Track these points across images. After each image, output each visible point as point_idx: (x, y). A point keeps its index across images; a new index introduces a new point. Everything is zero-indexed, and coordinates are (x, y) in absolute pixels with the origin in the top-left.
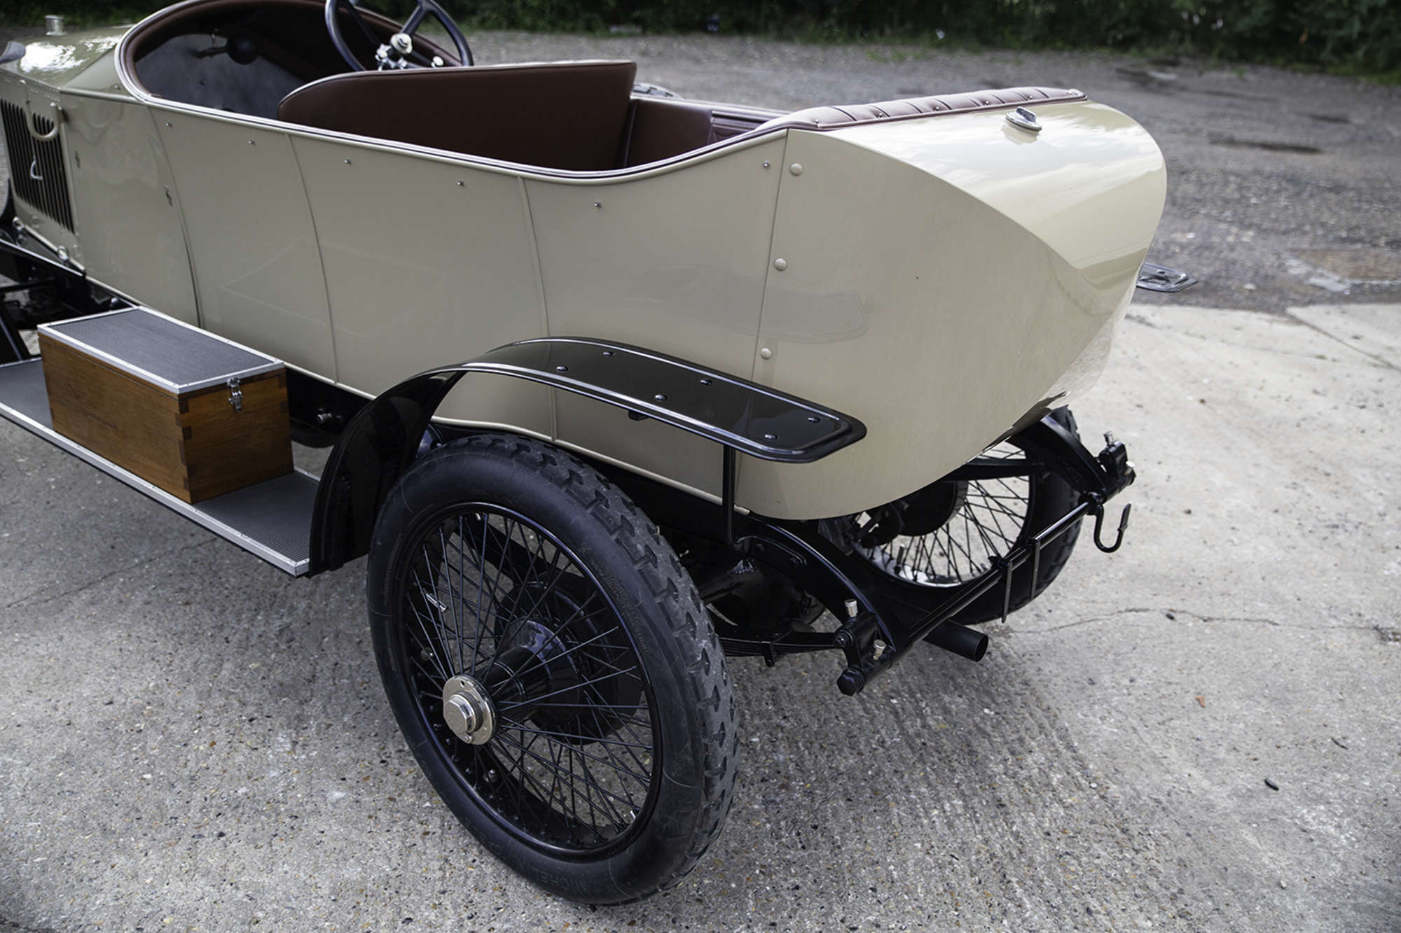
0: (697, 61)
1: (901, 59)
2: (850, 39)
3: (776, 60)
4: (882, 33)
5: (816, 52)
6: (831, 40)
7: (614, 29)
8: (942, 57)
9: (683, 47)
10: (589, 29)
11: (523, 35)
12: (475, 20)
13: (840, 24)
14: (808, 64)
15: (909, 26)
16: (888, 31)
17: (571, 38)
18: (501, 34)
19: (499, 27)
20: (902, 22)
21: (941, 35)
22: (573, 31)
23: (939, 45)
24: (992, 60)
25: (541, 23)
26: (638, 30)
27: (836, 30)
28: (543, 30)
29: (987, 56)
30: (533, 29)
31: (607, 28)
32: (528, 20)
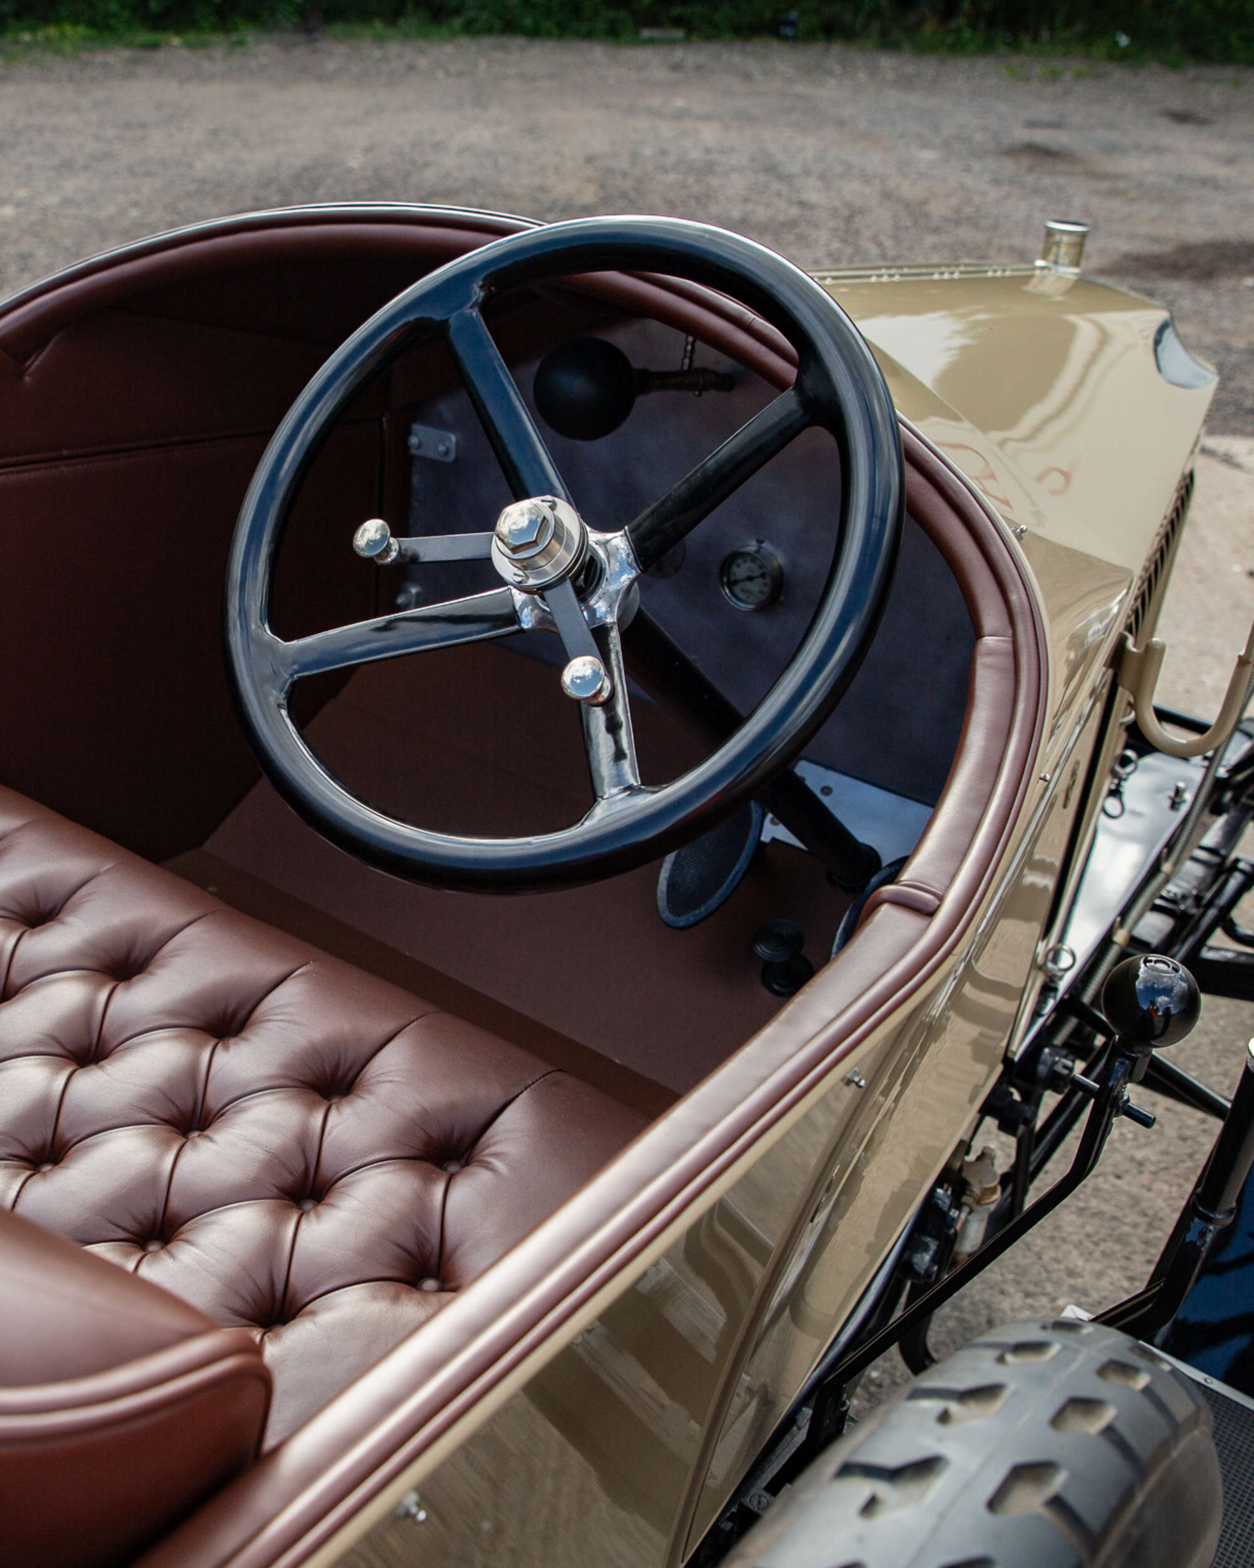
0: (748, 77)
1: (1054, 76)
2: (986, 47)
3: (862, 76)
4: (1035, 38)
5: (928, 66)
6: (956, 48)
7: (646, 33)
8: (1119, 74)
9: (736, 58)
10: (613, 33)
11: (521, 41)
12: (457, 22)
13: (973, 26)
14: (906, 83)
15: (1079, 27)
16: (1045, 34)
17: (584, 45)
18: (488, 41)
19: (489, 31)
20: (1069, 22)
21: (1123, 40)
22: (588, 35)
23: (1120, 57)
24: (1195, 80)
25: (548, 25)
26: (679, 34)
27: (967, 34)
28: (548, 35)
29: (1191, 73)
30: (535, 33)
31: (637, 32)
32: (528, 22)
